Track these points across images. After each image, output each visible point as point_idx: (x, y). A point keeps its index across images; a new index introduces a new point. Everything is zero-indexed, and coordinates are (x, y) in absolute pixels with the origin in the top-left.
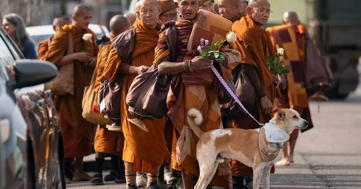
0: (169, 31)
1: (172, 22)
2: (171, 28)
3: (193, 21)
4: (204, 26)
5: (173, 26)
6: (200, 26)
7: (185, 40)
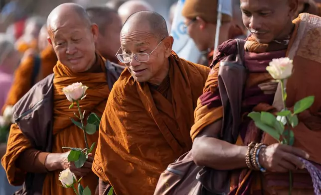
0: (225, 65)
1: (235, 43)
2: (233, 59)
3: (288, 41)
4: (313, 51)
5: (237, 54)
6: (303, 52)
7: (266, 85)
